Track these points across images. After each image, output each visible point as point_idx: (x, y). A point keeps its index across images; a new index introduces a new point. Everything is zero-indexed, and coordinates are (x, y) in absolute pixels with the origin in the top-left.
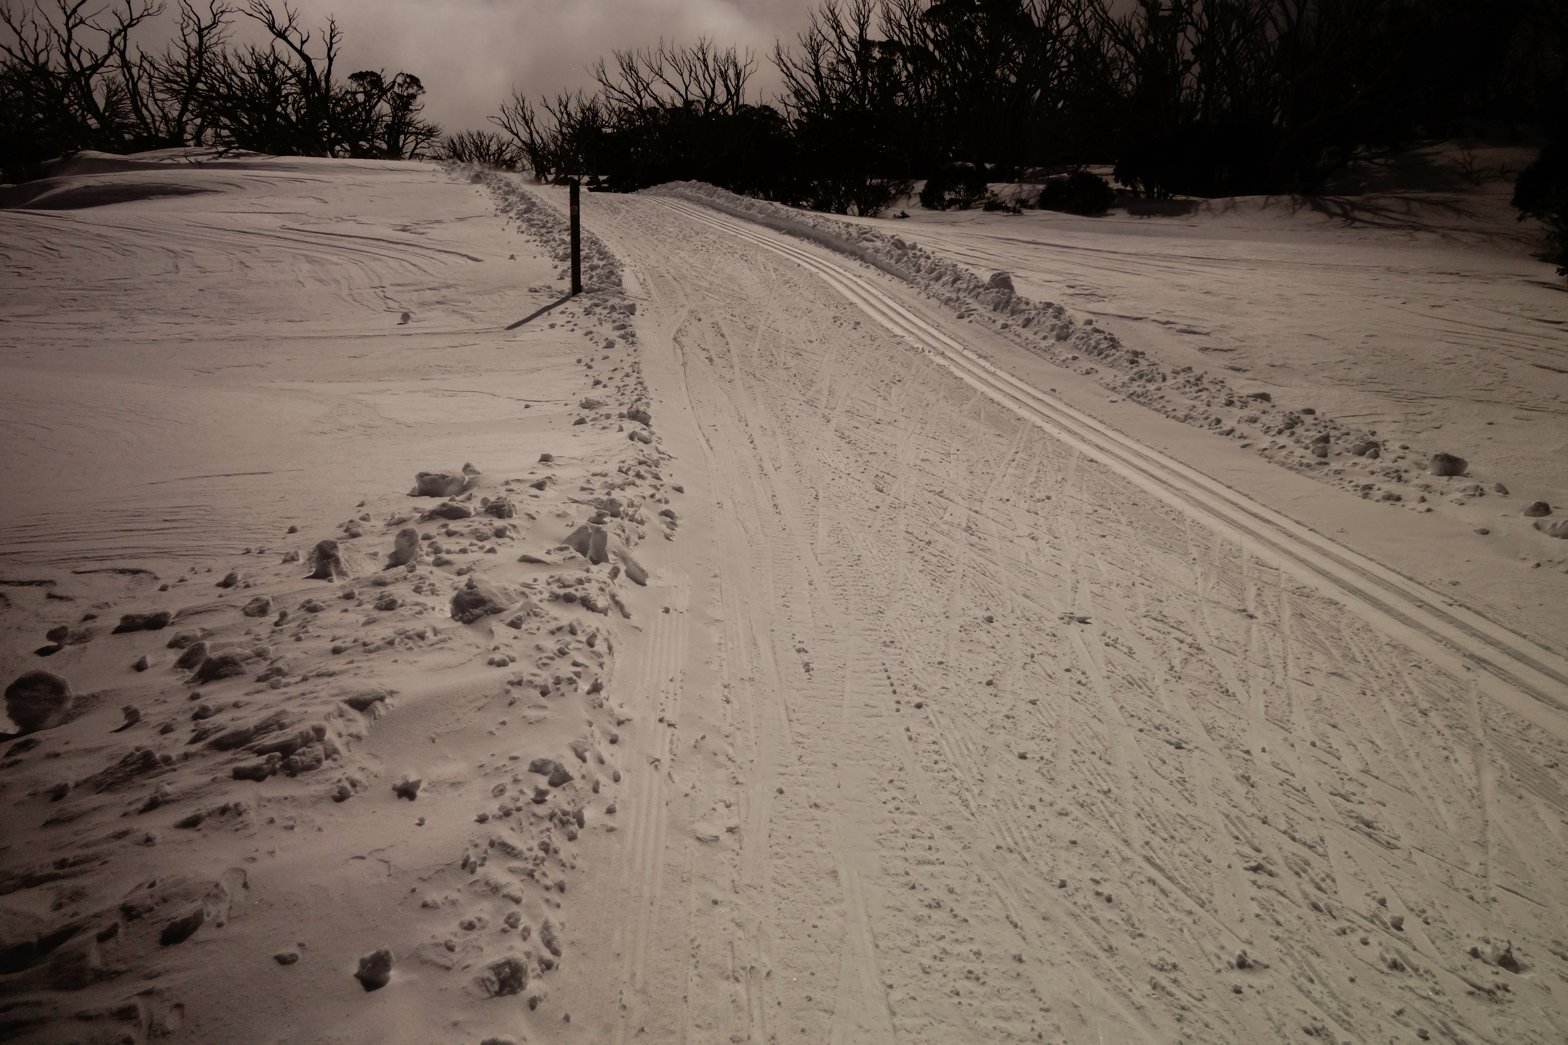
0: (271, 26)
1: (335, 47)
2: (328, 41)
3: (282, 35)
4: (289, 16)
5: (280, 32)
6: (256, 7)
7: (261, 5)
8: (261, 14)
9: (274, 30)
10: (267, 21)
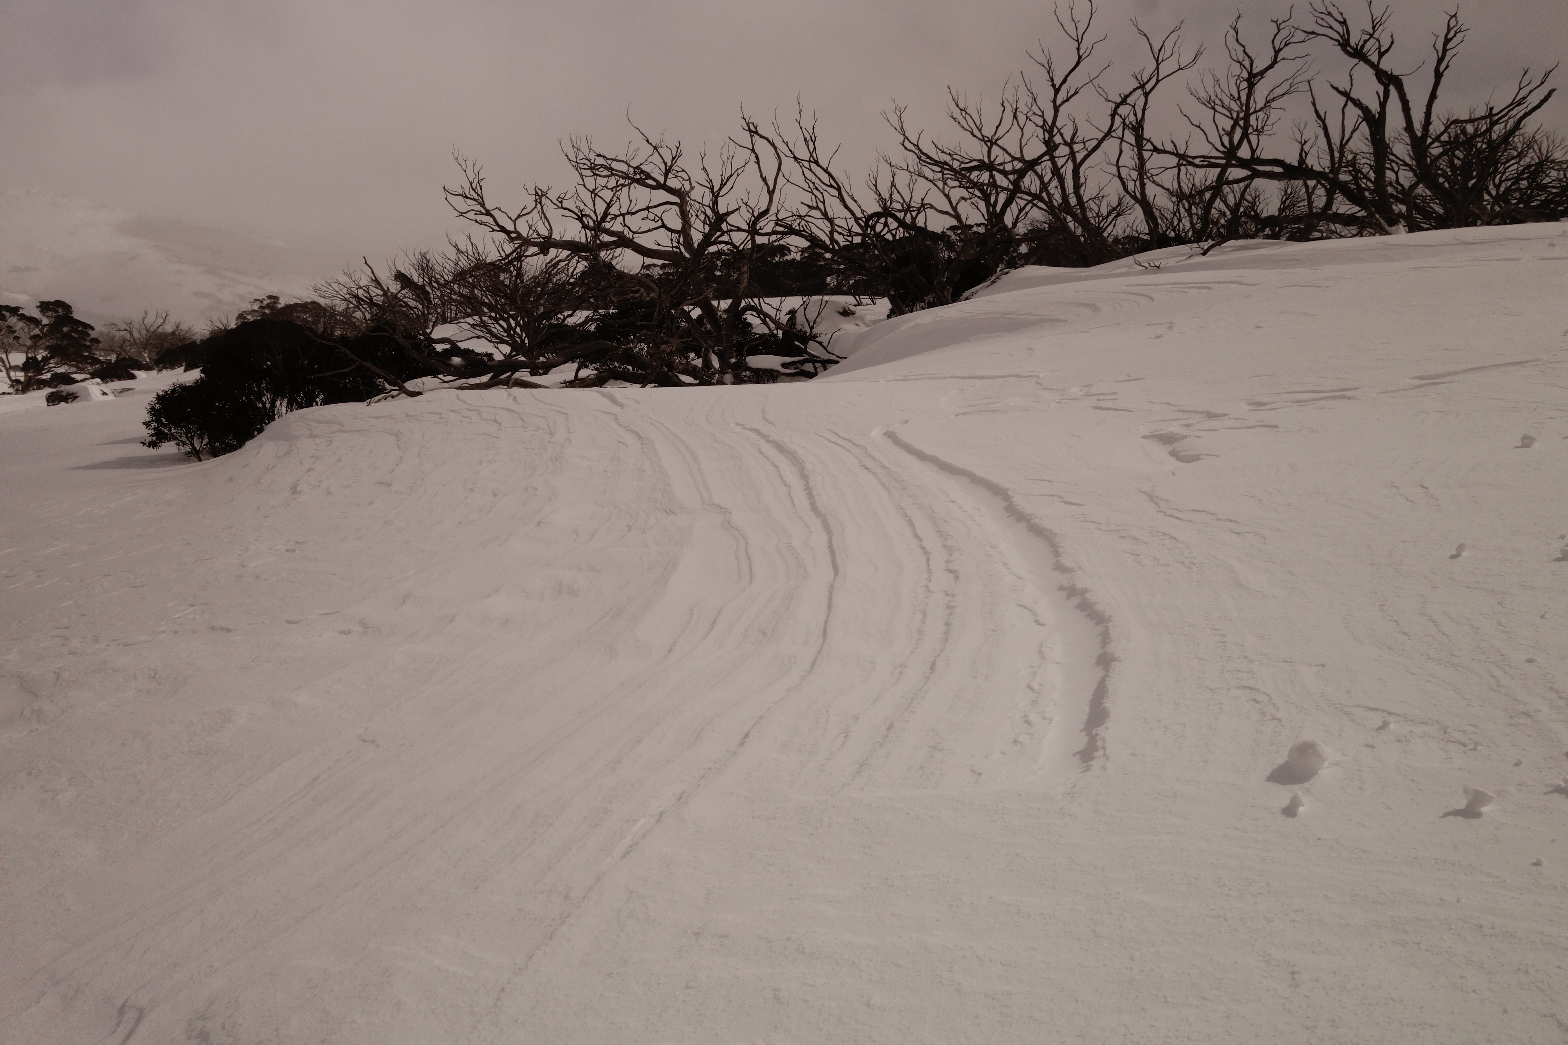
0: (1344, 44)
1: (1449, 54)
2: (1440, 47)
3: (1358, 54)
4: (1373, 22)
5: (1355, 50)
6: (1323, 19)
7: (1329, 14)
8: (1331, 28)
9: (1348, 48)
10: (1338, 37)
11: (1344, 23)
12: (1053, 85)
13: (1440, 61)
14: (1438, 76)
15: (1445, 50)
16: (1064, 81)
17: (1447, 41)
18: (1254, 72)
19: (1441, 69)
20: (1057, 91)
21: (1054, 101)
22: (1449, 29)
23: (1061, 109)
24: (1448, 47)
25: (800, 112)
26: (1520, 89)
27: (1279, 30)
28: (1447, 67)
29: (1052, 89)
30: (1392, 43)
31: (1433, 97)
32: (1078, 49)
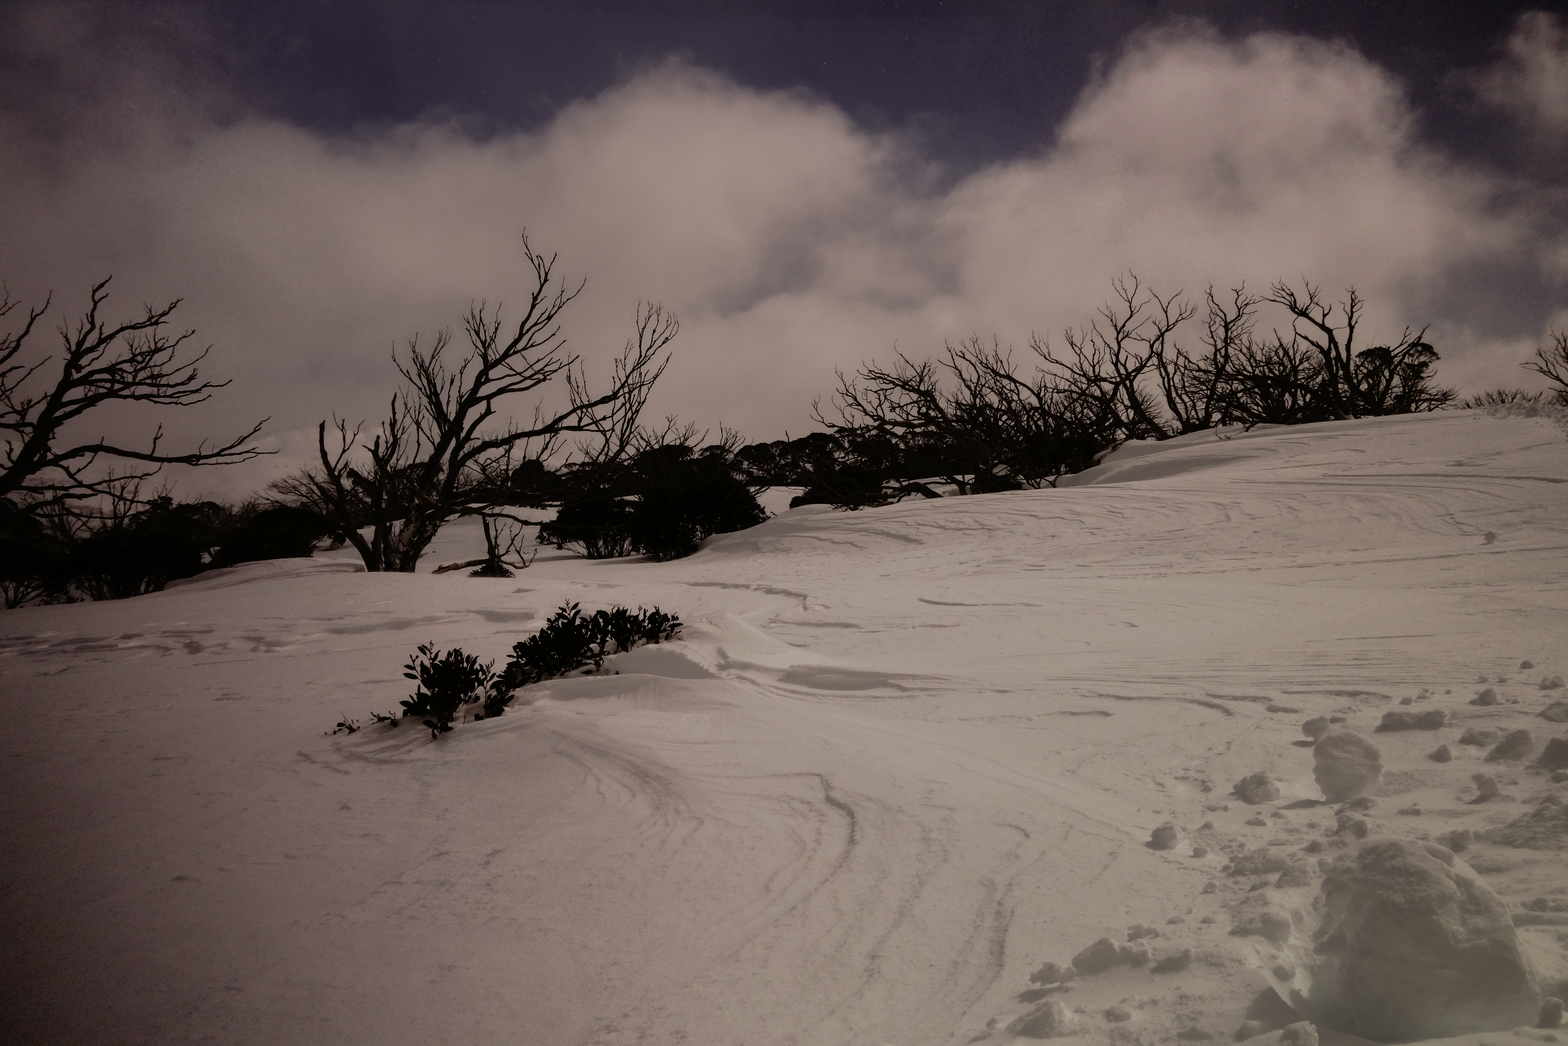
0: (1293, 307)
1: (1356, 314)
2: (1348, 310)
3: (1304, 313)
4: (1310, 295)
5: (1301, 311)
6: (1278, 293)
7: (1283, 290)
8: (1284, 298)
9: (1296, 310)
10: (1289, 304)
11: (1292, 295)
12: (1116, 329)
13: (1350, 318)
14: (1352, 328)
15: (1352, 313)
16: (1124, 326)
17: (1352, 307)
18: (1228, 321)
19: (1353, 324)
20: (1118, 333)
21: (1117, 339)
22: (1352, 300)
23: (1122, 343)
24: (1354, 310)
25: (996, 346)
26: (1405, 337)
27: (1239, 296)
28: (1356, 322)
29: (1116, 331)
30: (1330, 309)
31: (1350, 339)
32: (1131, 308)
